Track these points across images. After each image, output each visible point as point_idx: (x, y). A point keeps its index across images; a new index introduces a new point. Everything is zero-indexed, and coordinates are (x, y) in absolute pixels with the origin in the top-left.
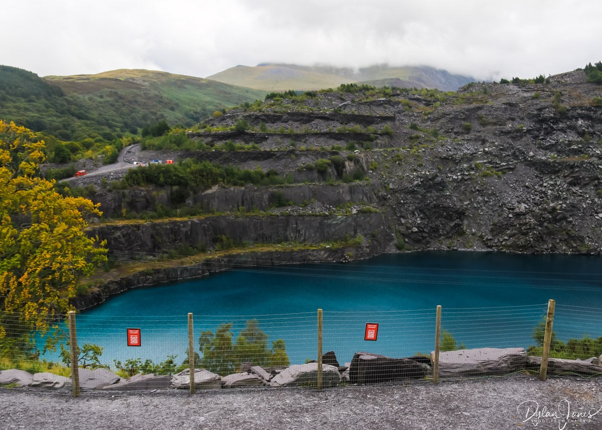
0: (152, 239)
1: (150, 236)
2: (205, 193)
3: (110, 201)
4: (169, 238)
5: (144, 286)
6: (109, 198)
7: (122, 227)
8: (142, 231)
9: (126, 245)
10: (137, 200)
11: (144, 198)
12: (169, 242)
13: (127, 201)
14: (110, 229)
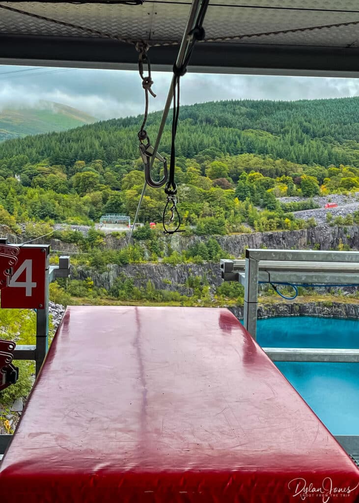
3: (329, 234)
6: (329, 232)
13: (348, 237)
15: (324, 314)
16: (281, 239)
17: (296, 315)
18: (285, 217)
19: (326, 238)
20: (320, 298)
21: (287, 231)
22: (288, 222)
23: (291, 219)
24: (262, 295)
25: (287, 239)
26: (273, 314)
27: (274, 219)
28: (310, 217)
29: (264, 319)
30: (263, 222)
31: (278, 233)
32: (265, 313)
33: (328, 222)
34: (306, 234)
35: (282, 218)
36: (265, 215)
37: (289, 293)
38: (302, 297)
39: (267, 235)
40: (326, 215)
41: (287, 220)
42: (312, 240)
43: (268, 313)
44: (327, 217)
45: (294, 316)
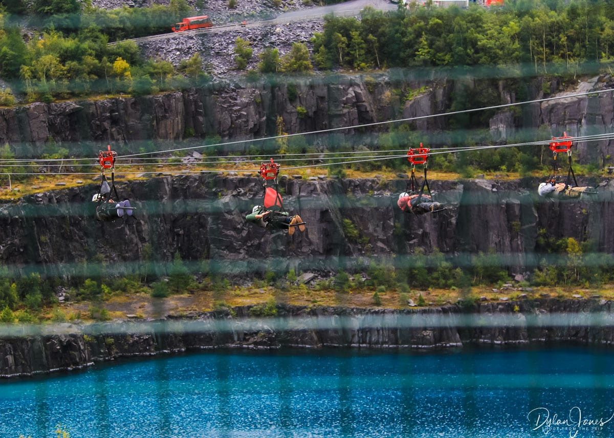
0: (324, 225)
1: (318, 215)
2: (552, 101)
3: (246, 106)
4: (385, 228)
5: (241, 348)
6: (245, 100)
7: (241, 180)
8: (299, 197)
9: (244, 234)
10: (334, 111)
11: (353, 105)
12: (382, 241)
13: (299, 113)
14: (207, 185)
15: (256, 343)
16: (106, 124)
17: (176, 350)
18: (113, 56)
19: (239, 117)
20: (237, 296)
21: (122, 97)
22: (125, 70)
23: (132, 60)
24: (66, 299)
25: (126, 123)
26: (110, 354)
27: (80, 60)
28: (187, 53)
29: (85, 369)
30: (48, 70)
31: (96, 103)
32: (86, 355)
33: (240, 67)
34: (180, 106)
35: (105, 58)
36: (51, 49)
37: (145, 288)
38: (185, 295)
39: (63, 113)
40: (231, 47)
41: (120, 64)
42: (196, 124)
43: (94, 352)
44: (237, 51)
45: (172, 355)
